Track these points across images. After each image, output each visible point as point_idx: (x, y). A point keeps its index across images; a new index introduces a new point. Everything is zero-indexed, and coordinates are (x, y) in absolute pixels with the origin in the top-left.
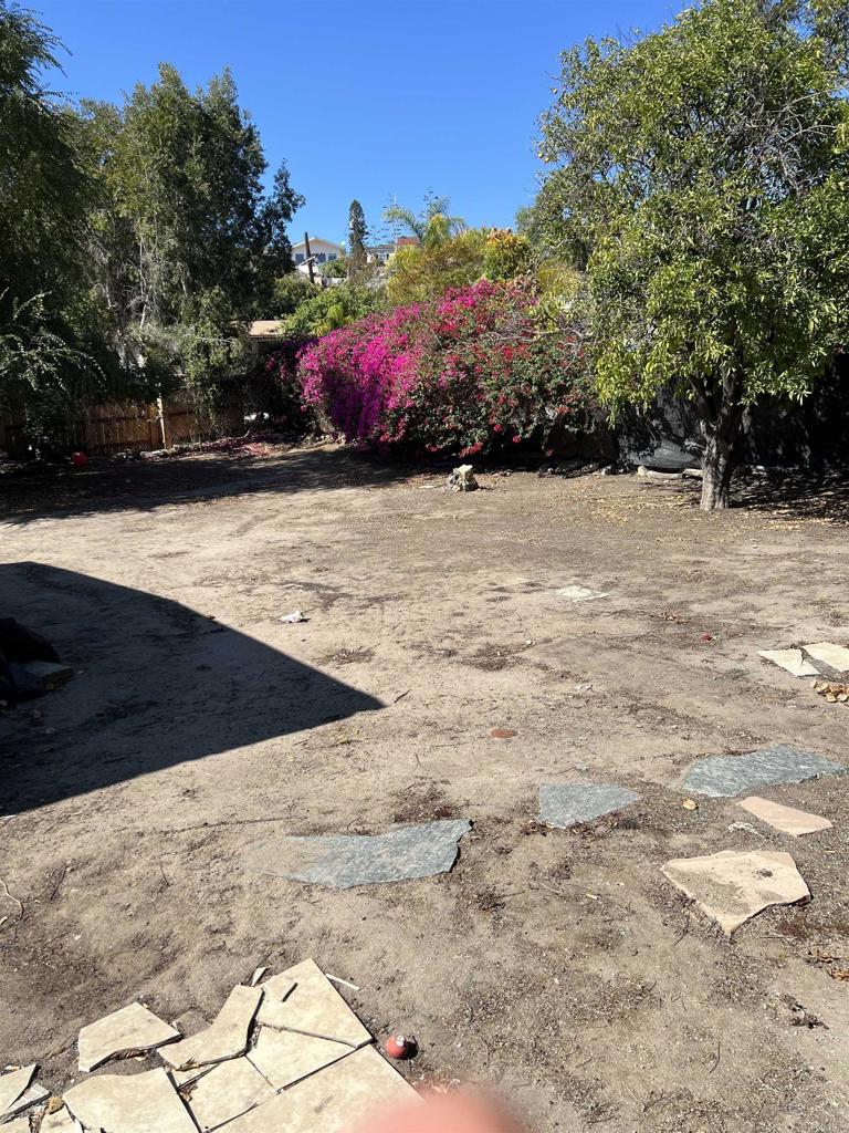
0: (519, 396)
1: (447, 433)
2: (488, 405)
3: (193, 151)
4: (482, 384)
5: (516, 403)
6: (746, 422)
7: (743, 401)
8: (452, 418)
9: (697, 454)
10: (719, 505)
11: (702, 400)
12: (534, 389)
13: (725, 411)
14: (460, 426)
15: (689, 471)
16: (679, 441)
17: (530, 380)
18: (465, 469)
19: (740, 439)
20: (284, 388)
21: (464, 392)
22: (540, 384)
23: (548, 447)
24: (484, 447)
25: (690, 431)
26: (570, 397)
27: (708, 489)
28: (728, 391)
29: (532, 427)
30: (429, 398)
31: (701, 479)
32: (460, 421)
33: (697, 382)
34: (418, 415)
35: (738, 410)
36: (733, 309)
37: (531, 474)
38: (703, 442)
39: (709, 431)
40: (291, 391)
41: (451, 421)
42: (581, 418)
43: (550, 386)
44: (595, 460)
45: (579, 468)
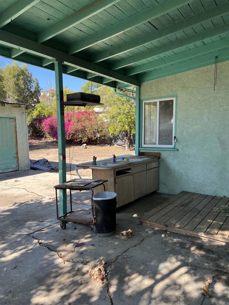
0: (94, 132)
1: (79, 138)
2: (88, 133)
3: (21, 79)
4: (86, 129)
5: (93, 133)
6: (132, 137)
7: (131, 134)
8: (80, 135)
9: (125, 142)
10: (128, 150)
11: (125, 134)
12: (97, 131)
13: (129, 136)
14: (82, 137)
15: (123, 145)
16: (122, 140)
17: (96, 129)
18: (85, 145)
19: (131, 140)
20: (38, 128)
21: (83, 131)
22: (97, 130)
23: (98, 141)
24: (87, 141)
25: (123, 139)
26: (103, 132)
27: (127, 147)
28: (129, 133)
29: (96, 137)
30: (76, 131)
31: (125, 147)
32: (82, 136)
33: (124, 131)
34: (74, 135)
35: (130, 136)
36: (129, 122)
37: (95, 146)
38: (126, 140)
39: (126, 139)
40: (40, 128)
41: (80, 136)
42: (105, 136)
43: (99, 130)
44: (107, 144)
45: (104, 145)
